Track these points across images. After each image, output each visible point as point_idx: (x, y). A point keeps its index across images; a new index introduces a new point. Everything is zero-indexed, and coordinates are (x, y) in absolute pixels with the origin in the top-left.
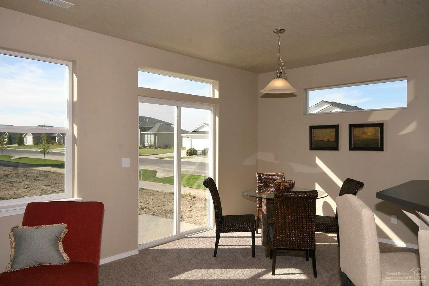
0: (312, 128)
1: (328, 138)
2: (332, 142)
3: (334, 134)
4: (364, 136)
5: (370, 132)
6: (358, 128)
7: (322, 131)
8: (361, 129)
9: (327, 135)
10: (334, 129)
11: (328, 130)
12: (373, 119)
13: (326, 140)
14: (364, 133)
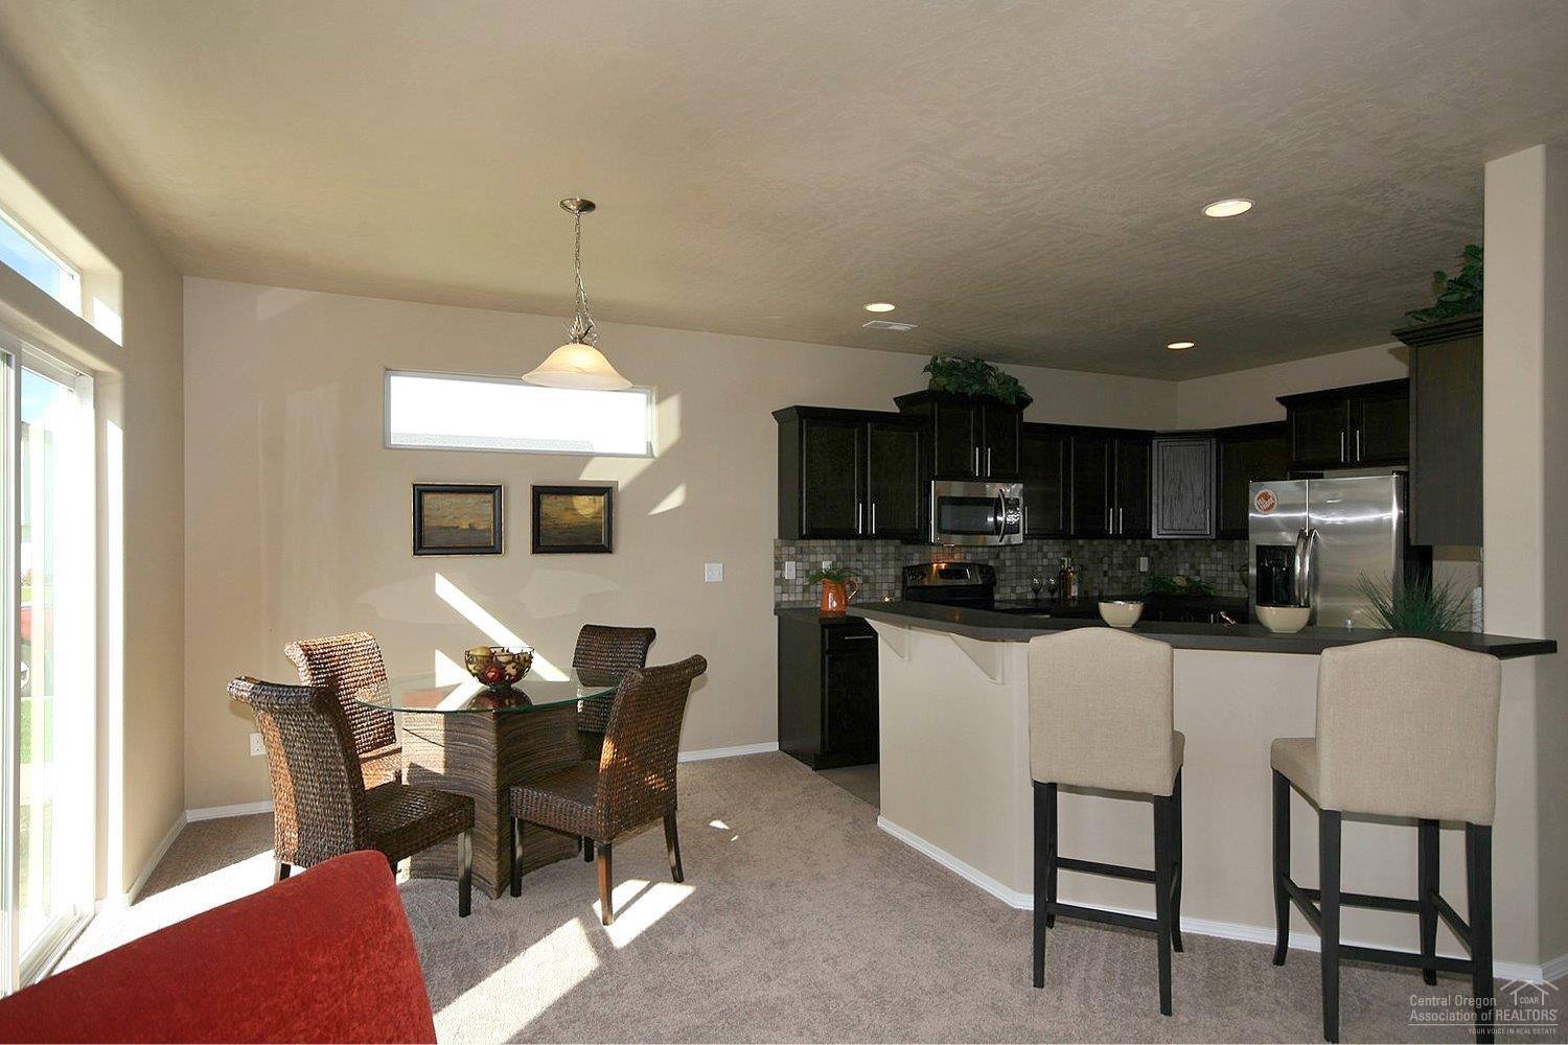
0: (420, 492)
1: (472, 521)
2: (482, 531)
3: (489, 509)
4: (568, 518)
5: (586, 507)
6: (553, 497)
7: (453, 500)
8: (561, 498)
9: (469, 514)
10: (490, 497)
11: (471, 499)
12: (590, 475)
13: (465, 526)
14: (567, 509)
